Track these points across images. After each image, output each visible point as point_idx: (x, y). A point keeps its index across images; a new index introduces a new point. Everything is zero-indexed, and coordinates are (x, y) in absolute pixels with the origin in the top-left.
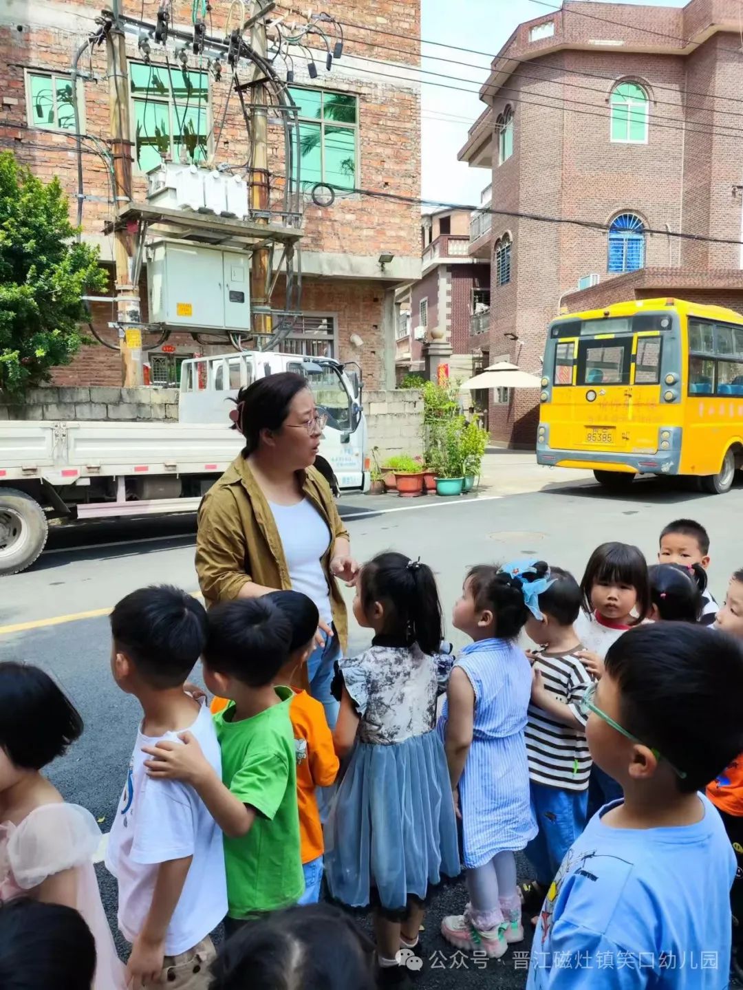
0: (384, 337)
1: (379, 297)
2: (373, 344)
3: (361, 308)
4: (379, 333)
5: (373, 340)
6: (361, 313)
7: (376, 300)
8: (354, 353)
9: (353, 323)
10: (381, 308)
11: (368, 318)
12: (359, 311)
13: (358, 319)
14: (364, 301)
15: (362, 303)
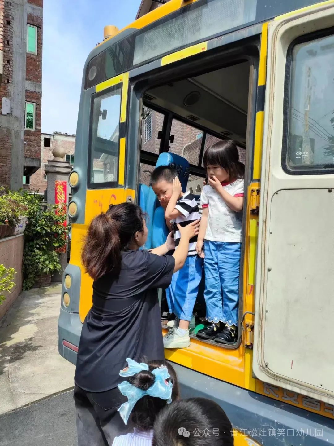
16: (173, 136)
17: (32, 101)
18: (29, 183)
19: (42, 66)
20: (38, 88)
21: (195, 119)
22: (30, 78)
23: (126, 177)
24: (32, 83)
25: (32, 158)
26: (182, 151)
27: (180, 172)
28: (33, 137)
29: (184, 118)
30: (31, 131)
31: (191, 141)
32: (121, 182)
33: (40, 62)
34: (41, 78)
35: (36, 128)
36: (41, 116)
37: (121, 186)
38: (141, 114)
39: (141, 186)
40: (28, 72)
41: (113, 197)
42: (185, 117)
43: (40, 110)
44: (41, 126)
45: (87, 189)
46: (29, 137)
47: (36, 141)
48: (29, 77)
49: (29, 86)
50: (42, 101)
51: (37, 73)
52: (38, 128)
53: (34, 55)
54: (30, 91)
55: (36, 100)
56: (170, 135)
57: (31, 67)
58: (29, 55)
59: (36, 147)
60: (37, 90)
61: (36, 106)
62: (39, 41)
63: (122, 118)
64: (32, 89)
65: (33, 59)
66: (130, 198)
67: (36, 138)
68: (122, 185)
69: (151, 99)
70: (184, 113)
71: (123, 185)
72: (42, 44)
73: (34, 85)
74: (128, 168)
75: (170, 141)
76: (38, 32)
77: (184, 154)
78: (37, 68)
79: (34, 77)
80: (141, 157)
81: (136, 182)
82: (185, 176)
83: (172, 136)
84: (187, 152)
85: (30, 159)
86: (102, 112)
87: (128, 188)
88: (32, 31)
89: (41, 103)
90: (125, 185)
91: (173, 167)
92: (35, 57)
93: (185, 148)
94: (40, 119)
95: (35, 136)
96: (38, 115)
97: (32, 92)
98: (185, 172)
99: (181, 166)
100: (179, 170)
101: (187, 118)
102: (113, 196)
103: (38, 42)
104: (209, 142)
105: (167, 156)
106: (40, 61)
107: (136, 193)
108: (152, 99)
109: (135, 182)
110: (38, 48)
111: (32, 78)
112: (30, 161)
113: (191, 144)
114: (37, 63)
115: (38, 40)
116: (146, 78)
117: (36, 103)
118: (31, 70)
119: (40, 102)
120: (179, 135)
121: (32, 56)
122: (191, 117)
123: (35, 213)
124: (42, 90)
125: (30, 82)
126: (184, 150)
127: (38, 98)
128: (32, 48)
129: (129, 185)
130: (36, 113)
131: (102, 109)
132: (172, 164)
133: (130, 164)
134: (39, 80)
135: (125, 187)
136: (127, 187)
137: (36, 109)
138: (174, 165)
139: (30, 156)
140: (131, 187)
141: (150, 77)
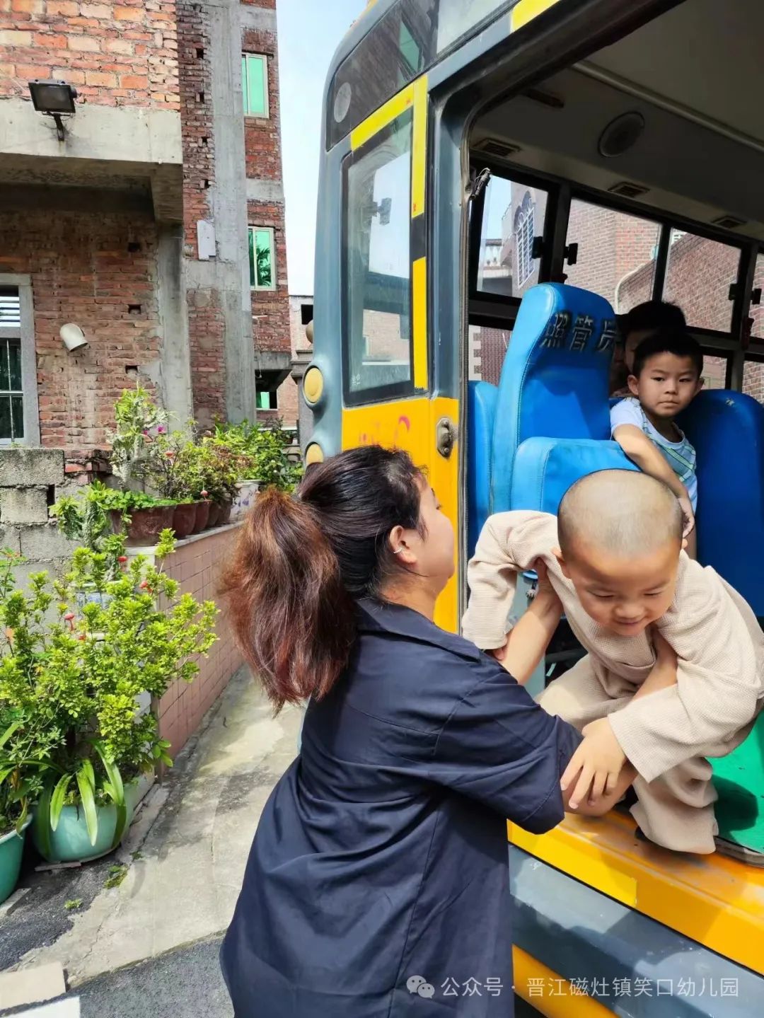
0: (159, 331)
1: (142, 240)
2: (130, 348)
3: (95, 265)
4: (145, 324)
5: (130, 339)
6: (95, 277)
7: (134, 247)
8: (77, 370)
9: (71, 300)
10: (150, 265)
11: (117, 289)
12: (90, 272)
13: (88, 290)
14: (102, 249)
15: (96, 254)
16: (574, 247)
17: (267, 223)
18: (276, 407)
19: (280, 141)
20: (276, 193)
21: (633, 191)
22: (258, 172)
23: (433, 364)
24: (262, 184)
25: (273, 352)
26: (614, 293)
27: (588, 336)
28: (272, 306)
29: (603, 192)
30: (267, 292)
31: (636, 266)
32: (421, 381)
33: (276, 132)
34: (280, 169)
35: (278, 286)
36: (285, 254)
37: (421, 392)
38: (465, 184)
39: (476, 388)
40: (251, 158)
41: (403, 424)
42: (605, 190)
43: (284, 243)
44: (287, 279)
45: (343, 408)
46: (265, 306)
47: (280, 312)
48: (255, 170)
49: (256, 190)
50: (286, 221)
51: (271, 159)
52: (281, 282)
53: (264, 119)
54: (259, 202)
55: (274, 220)
56: (567, 245)
57: (259, 147)
58: (252, 122)
59: (280, 326)
60: (274, 198)
61: (275, 233)
62: (273, 86)
63: (415, 206)
64: (263, 197)
65: (263, 129)
66: (445, 422)
67: (280, 306)
68: (422, 389)
69: (506, 151)
70: (602, 179)
71: (426, 388)
72: (277, 91)
73: (267, 187)
74: (438, 340)
75: (566, 260)
76: (268, 66)
77: (619, 301)
78: (271, 148)
79: (266, 170)
80: (469, 310)
81: (461, 376)
82: (602, 346)
83: (571, 245)
84: (627, 295)
85: (270, 355)
86: (379, 205)
87: (439, 395)
88: (256, 66)
89: (284, 226)
90: (432, 388)
91: (563, 323)
92: (264, 123)
93: (621, 285)
94: (286, 263)
95: (276, 301)
96: (281, 254)
97: (265, 205)
98: (604, 336)
99: (589, 318)
100: (583, 331)
101: (613, 192)
102: (404, 419)
103: (269, 89)
104: (686, 261)
105: (545, 295)
106: (276, 130)
107: (460, 407)
108: (509, 151)
109: (457, 379)
110: (270, 101)
111: (261, 171)
112: (270, 358)
113: (636, 274)
114: (271, 135)
115: (269, 84)
116: (473, 80)
117: (274, 227)
118: (259, 153)
119: (281, 223)
120: (604, 254)
121: (258, 122)
122: (622, 186)
123: (275, 471)
124: (285, 196)
125: (258, 181)
126: (620, 292)
127: (278, 216)
128: (256, 105)
129: (440, 387)
130: (276, 249)
131: (378, 198)
132: (561, 316)
133: (441, 329)
134: (276, 173)
135: (432, 392)
136: (436, 392)
137: (275, 240)
138: (566, 317)
139: (270, 347)
140: (447, 394)
141: (484, 73)
